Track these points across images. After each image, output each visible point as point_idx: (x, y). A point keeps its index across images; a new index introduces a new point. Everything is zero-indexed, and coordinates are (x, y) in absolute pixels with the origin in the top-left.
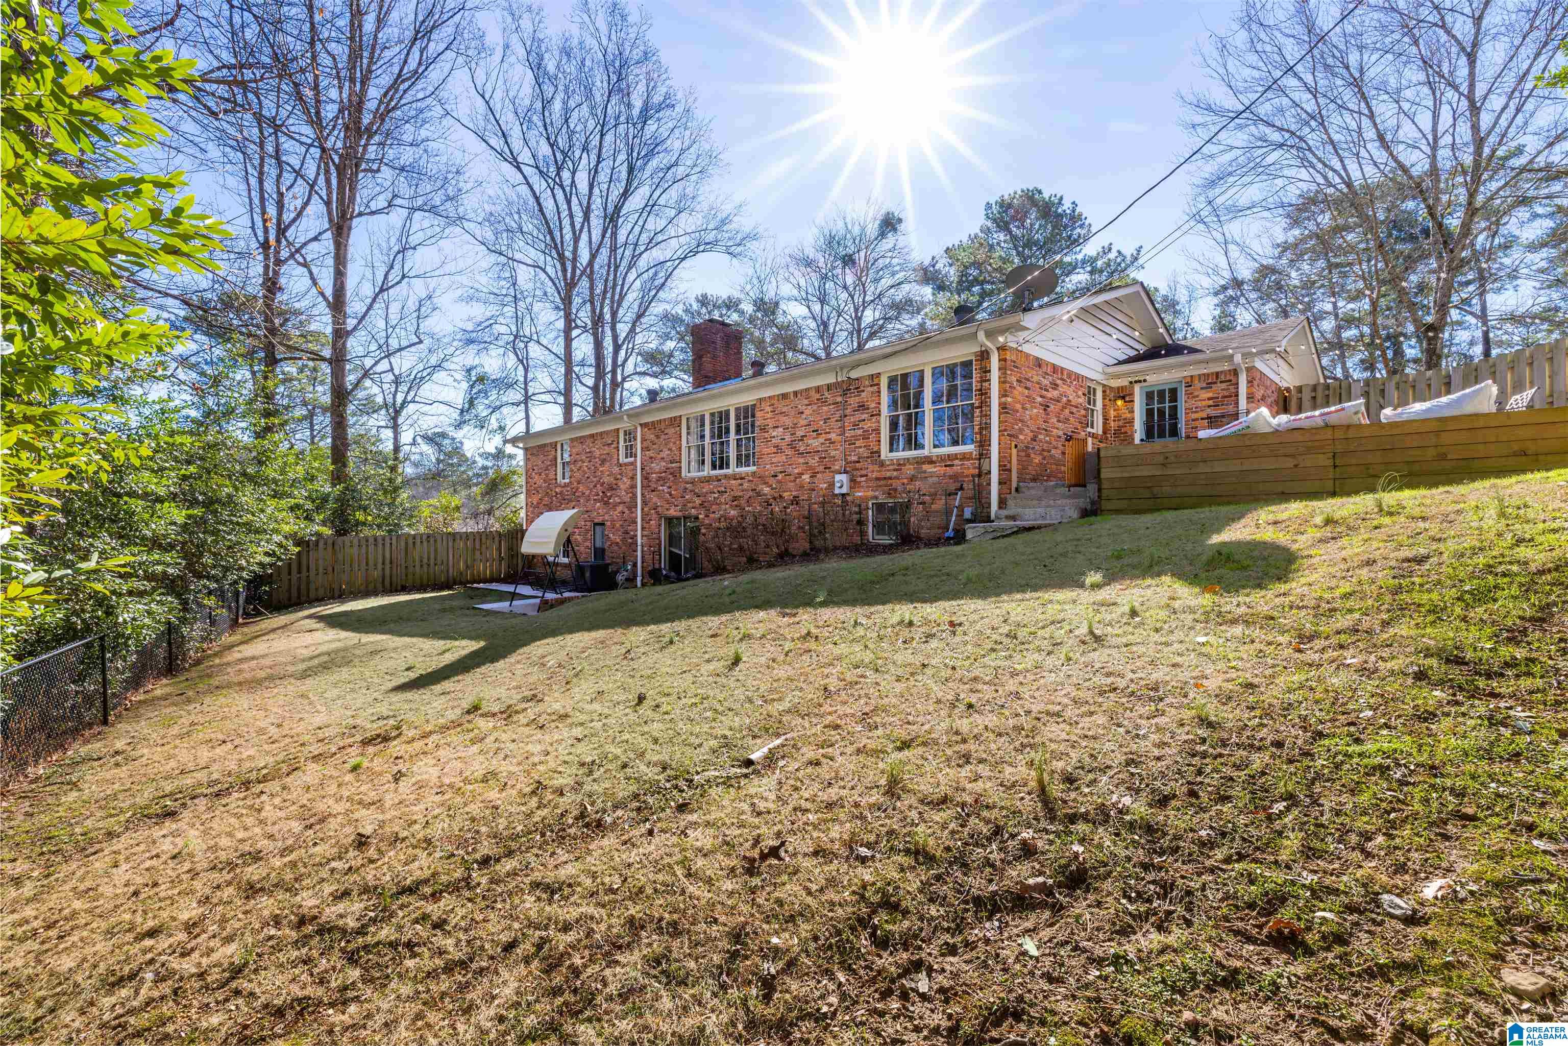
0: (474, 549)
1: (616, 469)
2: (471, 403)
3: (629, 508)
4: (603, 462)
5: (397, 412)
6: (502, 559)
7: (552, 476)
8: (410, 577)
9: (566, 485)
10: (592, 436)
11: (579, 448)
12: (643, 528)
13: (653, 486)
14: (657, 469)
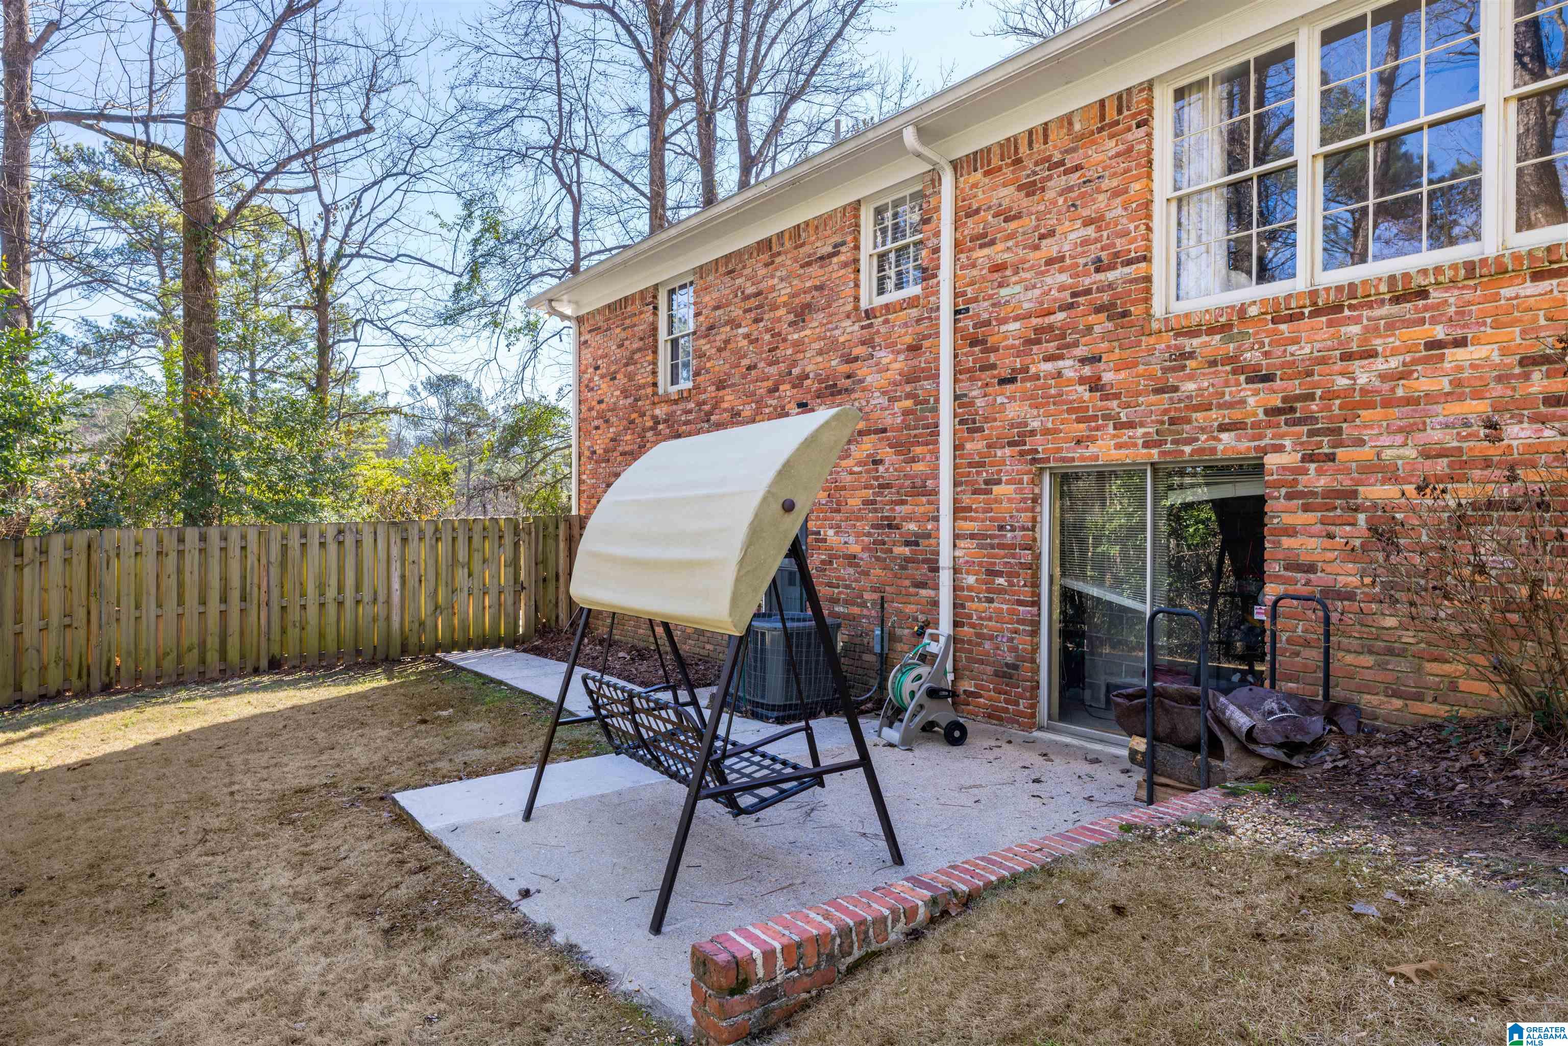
0: (454, 562)
1: (849, 330)
2: (474, 270)
3: (902, 447)
4: (801, 314)
5: (325, 276)
6: (519, 587)
7: (643, 378)
8: (293, 633)
9: (682, 397)
10: (765, 245)
11: (722, 289)
12: (958, 510)
13: (1006, 363)
14: (1028, 301)
